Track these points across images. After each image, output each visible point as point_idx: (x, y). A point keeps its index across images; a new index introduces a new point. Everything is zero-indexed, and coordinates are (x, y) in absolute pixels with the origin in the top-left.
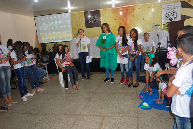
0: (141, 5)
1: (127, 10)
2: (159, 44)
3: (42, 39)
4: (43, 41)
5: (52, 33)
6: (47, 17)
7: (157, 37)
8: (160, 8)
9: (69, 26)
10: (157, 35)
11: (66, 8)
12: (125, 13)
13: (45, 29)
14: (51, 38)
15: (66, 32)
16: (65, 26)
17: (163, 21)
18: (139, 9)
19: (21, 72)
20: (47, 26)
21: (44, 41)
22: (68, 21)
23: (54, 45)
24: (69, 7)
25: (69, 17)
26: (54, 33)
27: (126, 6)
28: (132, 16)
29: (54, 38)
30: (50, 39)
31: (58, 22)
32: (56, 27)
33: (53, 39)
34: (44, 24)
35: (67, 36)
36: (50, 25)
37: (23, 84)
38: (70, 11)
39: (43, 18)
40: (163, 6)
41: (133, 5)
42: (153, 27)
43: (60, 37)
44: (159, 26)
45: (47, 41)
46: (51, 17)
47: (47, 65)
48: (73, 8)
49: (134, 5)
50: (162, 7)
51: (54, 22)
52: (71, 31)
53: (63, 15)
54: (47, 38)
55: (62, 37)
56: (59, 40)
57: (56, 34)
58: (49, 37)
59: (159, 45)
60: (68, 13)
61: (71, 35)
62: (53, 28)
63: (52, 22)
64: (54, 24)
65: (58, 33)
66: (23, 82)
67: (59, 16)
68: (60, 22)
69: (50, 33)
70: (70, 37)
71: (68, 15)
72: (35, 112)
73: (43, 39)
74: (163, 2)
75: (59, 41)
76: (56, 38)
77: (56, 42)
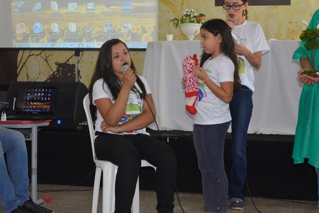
3: (18, 26)
4: (20, 39)
5: (66, 6)
14: (55, 27)
15: (131, 8)
21: (25, 38)
23: (55, 68)
29: (73, 28)
30: (51, 33)
35: (130, 26)
43: (98, 29)
45: (37, 41)
54: (38, 27)
56: (91, 40)
57: (83, 10)
58: (46, 22)
61: (151, 23)
65: (90, 6)
70: (145, 31)
73: (20, 29)
76: (78, 31)
77: (76, 45)
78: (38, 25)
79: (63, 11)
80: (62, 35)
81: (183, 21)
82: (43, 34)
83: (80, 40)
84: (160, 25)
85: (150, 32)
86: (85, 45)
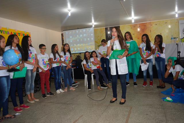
0: (158, 21)
1: (145, 26)
2: (179, 52)
5: (77, 45)
6: (74, 31)
7: (177, 46)
8: (177, 24)
9: (92, 39)
10: (177, 44)
11: (91, 24)
12: (143, 28)
13: (71, 41)
14: (76, 49)
15: (89, 44)
16: (89, 39)
17: (180, 35)
18: (156, 25)
19: (56, 70)
20: (73, 39)
22: (92, 35)
24: (93, 23)
25: (93, 31)
26: (78, 45)
27: (143, 23)
28: (150, 31)
29: (79, 49)
31: (83, 35)
32: (81, 40)
33: (77, 50)
34: (71, 37)
35: (90, 48)
36: (76, 38)
37: (58, 80)
38: (93, 26)
39: (70, 32)
40: (180, 22)
41: (150, 22)
42: (172, 39)
44: (178, 39)
46: (77, 31)
47: (74, 70)
48: (96, 24)
49: (152, 21)
50: (178, 23)
51: (79, 36)
52: (93, 43)
53: (88, 29)
55: (85, 49)
57: (80, 45)
58: (74, 48)
59: (179, 54)
60: (92, 28)
62: (78, 40)
63: (78, 36)
64: (79, 37)
65: (82, 44)
66: (58, 78)
67: (84, 30)
68: (85, 35)
69: (75, 45)
71: (92, 29)
72: (68, 103)
74: (180, 19)
75: (83, 52)
76: (80, 49)
77: (80, 52)
78: (72, 49)
79: (77, 46)
80: (77, 51)
81: (100, 46)
82: (73, 51)
83: (80, 51)
84: (96, 47)
85: (94, 48)
86: (81, 52)
